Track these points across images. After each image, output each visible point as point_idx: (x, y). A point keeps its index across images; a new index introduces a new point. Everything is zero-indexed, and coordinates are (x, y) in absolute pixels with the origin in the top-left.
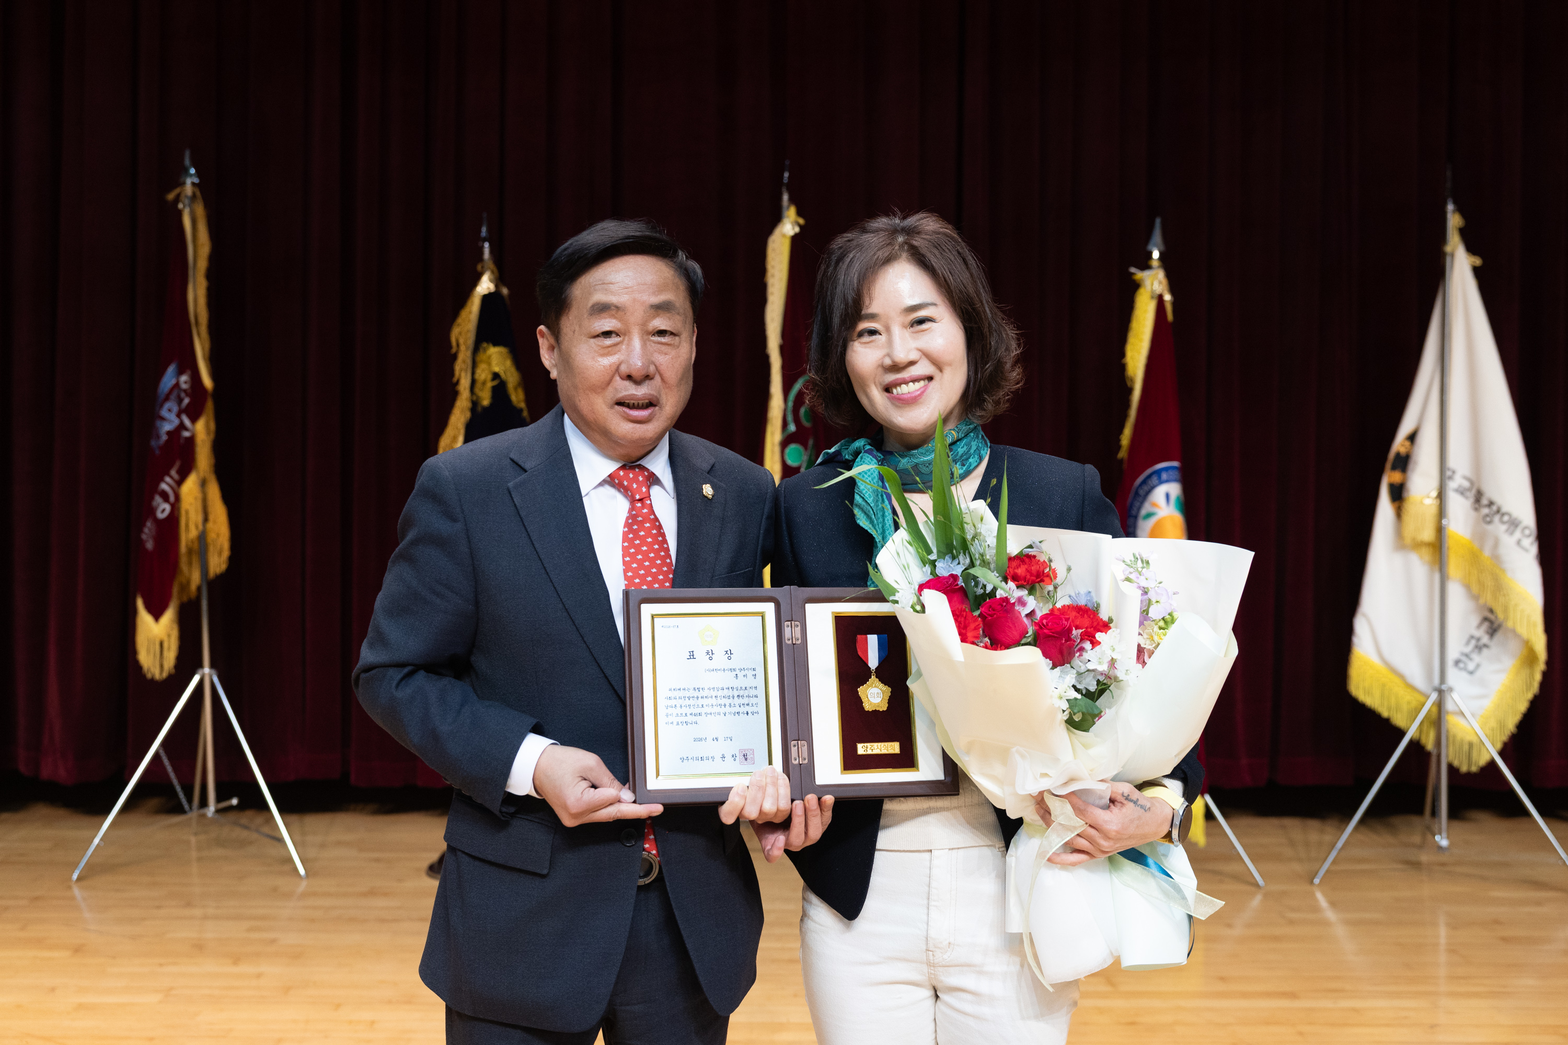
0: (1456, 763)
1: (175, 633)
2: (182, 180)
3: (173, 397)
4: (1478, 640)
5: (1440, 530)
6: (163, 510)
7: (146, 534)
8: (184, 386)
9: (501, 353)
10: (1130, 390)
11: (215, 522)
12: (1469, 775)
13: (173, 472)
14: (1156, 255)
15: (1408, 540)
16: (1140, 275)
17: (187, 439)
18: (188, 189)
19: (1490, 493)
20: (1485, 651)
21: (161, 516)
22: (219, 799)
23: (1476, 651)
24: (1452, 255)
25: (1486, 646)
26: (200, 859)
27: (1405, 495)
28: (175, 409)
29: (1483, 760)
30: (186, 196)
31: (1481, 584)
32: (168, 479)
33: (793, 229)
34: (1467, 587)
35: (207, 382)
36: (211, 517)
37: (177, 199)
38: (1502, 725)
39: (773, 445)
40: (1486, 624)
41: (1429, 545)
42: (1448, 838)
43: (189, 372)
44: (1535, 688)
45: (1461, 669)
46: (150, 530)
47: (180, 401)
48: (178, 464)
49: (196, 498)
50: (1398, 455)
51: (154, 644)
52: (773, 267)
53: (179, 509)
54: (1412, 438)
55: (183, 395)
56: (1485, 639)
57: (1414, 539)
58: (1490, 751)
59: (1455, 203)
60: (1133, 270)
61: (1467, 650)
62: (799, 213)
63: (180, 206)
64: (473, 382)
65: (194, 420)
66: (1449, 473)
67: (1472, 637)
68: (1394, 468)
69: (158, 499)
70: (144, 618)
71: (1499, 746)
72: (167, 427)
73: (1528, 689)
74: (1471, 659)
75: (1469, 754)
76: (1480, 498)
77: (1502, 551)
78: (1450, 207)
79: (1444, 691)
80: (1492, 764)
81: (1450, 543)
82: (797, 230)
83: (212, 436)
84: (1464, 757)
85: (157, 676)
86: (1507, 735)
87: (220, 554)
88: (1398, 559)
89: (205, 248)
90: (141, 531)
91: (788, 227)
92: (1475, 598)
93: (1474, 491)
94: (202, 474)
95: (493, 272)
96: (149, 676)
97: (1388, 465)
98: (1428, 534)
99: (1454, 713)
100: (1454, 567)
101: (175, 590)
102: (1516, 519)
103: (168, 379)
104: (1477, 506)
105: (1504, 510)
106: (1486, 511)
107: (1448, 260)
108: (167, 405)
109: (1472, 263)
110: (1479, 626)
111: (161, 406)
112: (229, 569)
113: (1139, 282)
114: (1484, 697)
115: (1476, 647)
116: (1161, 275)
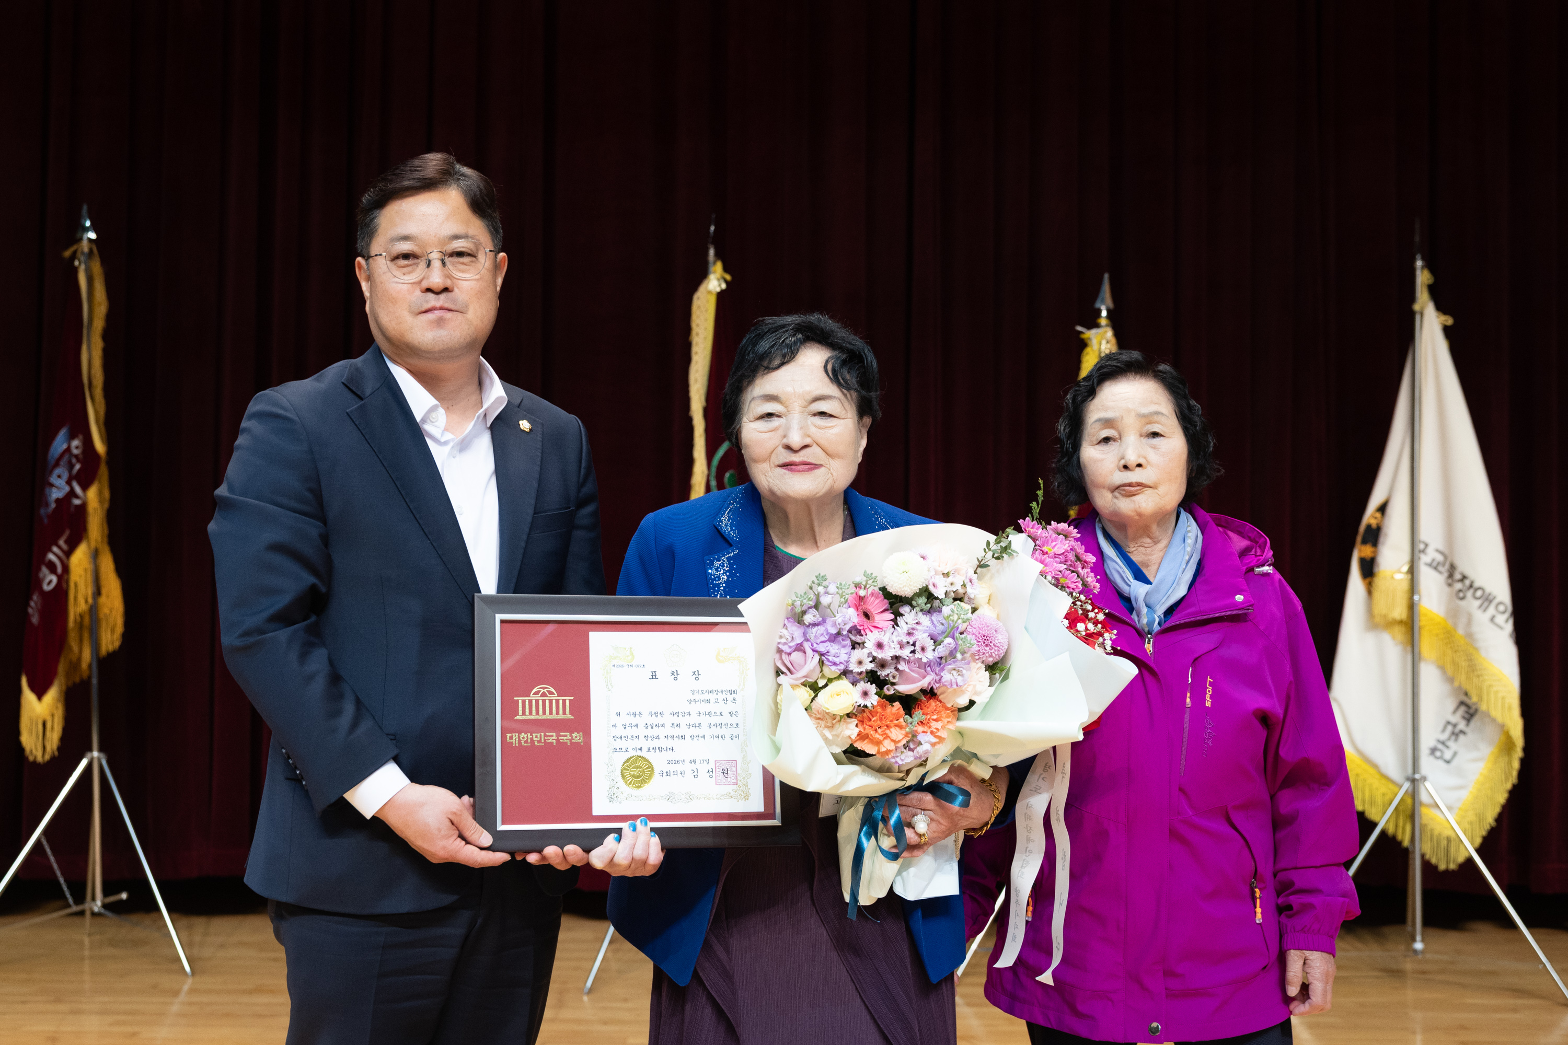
0: (1434, 861)
1: (59, 714)
2: (78, 235)
3: (63, 462)
4: (1455, 726)
5: (1412, 607)
6: (50, 581)
7: (32, 608)
8: (75, 452)
11: (108, 596)
12: (1447, 872)
13: (61, 542)
14: (1104, 313)
15: (1377, 619)
16: (1087, 334)
17: (77, 506)
19: (1463, 567)
20: (1461, 737)
21: (47, 588)
22: (106, 891)
23: (1453, 738)
24: (1422, 314)
25: (1462, 732)
27: (1376, 570)
28: (66, 476)
29: (1461, 859)
30: (83, 253)
31: (1455, 664)
32: (55, 549)
33: (720, 285)
34: (1442, 668)
35: (100, 447)
36: (104, 591)
37: (74, 256)
38: (1481, 817)
40: (1463, 709)
41: (1401, 622)
42: (1423, 941)
43: (81, 437)
44: (1513, 778)
45: (1437, 758)
46: (36, 603)
47: (71, 466)
48: (67, 533)
49: (86, 570)
50: (1369, 527)
51: (37, 724)
52: (698, 325)
53: (67, 582)
54: (1382, 509)
55: (74, 460)
56: (1462, 725)
57: (1385, 616)
58: (1469, 849)
59: (1423, 259)
60: (1079, 328)
61: (1444, 737)
62: (726, 269)
63: (76, 263)
65: (85, 488)
66: (1422, 546)
67: (1448, 723)
68: (1364, 542)
69: (45, 570)
70: (28, 696)
71: (1478, 841)
72: (56, 495)
73: (1507, 780)
74: (1448, 747)
75: (1447, 850)
76: (1453, 572)
77: (1475, 629)
78: (1419, 263)
79: (1418, 780)
80: (1470, 860)
81: (1422, 621)
82: (724, 286)
83: (106, 505)
84: (1442, 852)
85: (39, 759)
86: (1486, 829)
87: (113, 631)
88: (1370, 639)
89: (101, 308)
90: (28, 605)
91: (715, 282)
92: (1450, 680)
93: (1447, 566)
94: (93, 544)
96: (31, 758)
97: (1359, 539)
98: (1400, 612)
99: (1428, 806)
100: (1427, 646)
101: (62, 668)
102: (1490, 594)
103: (59, 444)
104: (1450, 581)
105: (1476, 585)
106: (1459, 586)
107: (1418, 318)
108: (57, 471)
109: (1443, 322)
110: (1455, 712)
111: (51, 472)
112: (122, 647)
113: (1086, 341)
114: (1461, 788)
115: (1453, 733)
116: (1109, 333)
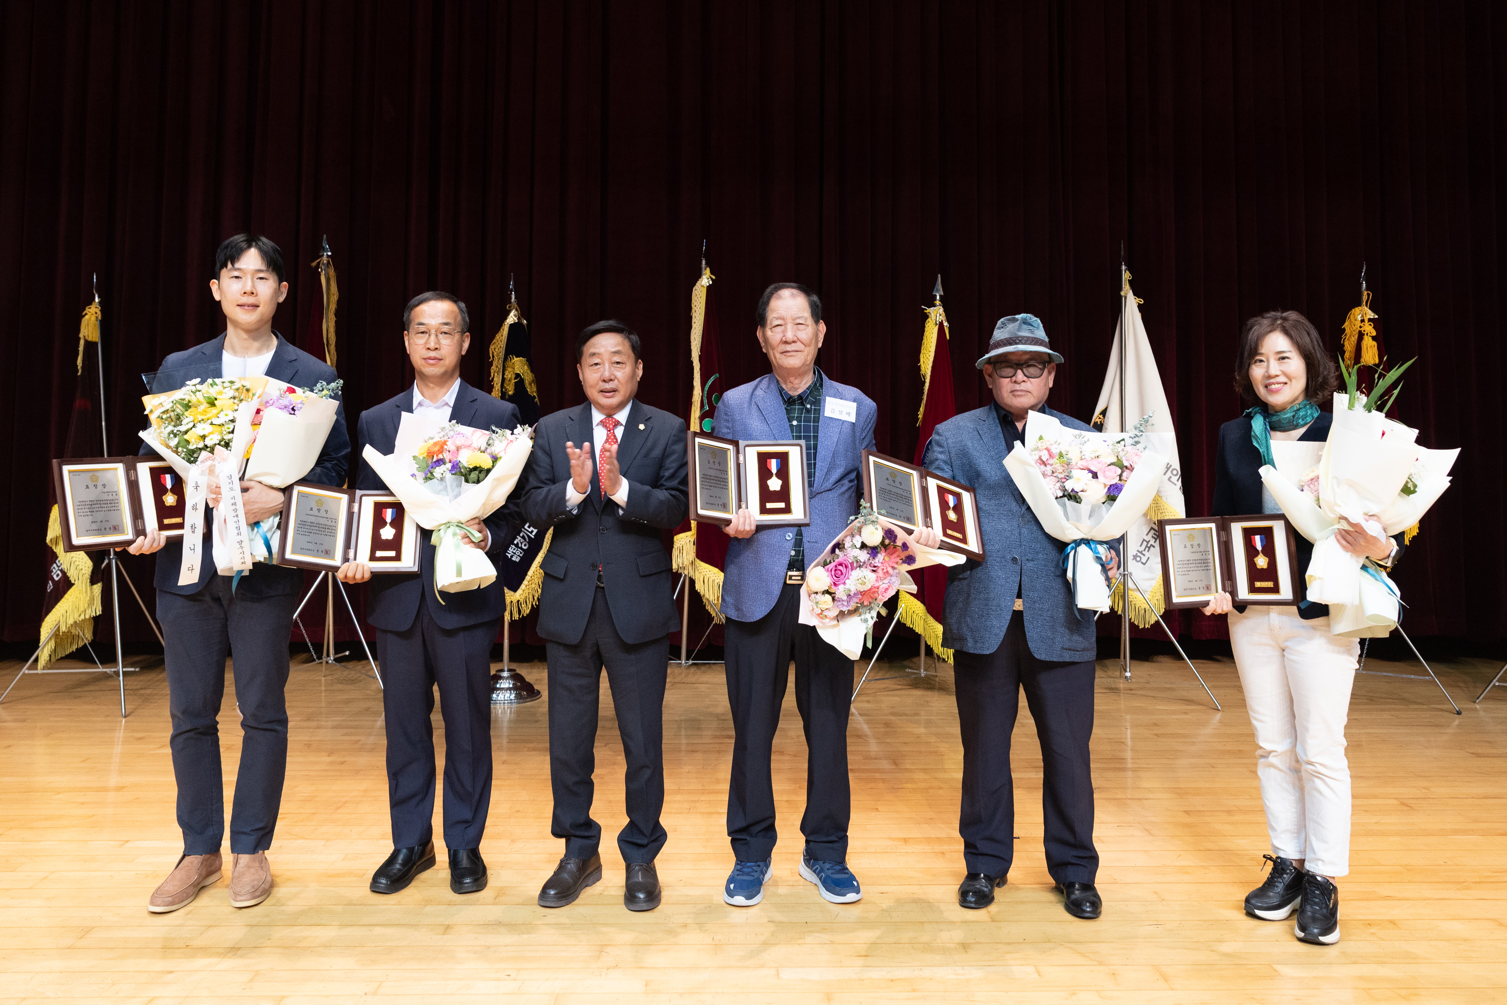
0: (1136, 623)
2: (321, 254)
4: (1148, 542)
9: (520, 361)
10: (924, 382)
12: (1144, 630)
14: (938, 298)
16: (928, 310)
18: (325, 259)
20: (1151, 548)
22: (336, 652)
23: (1147, 549)
24: (1126, 298)
25: (1152, 545)
26: (326, 691)
29: (1152, 622)
30: (323, 264)
33: (709, 282)
37: (317, 265)
39: (696, 419)
40: (1152, 531)
42: (1130, 670)
52: (695, 308)
54: (1104, 413)
56: (1151, 541)
58: (1156, 616)
59: (1125, 265)
60: (923, 307)
61: (1141, 548)
62: (712, 273)
63: (320, 270)
64: (503, 380)
67: (1144, 540)
74: (1144, 555)
75: (1144, 617)
78: (1124, 267)
79: (1126, 575)
80: (1157, 622)
82: (711, 282)
84: (1142, 619)
89: (335, 298)
91: (705, 280)
95: (517, 310)
99: (1133, 589)
107: (1123, 299)
109: (1138, 302)
110: (1147, 533)
113: (928, 314)
114: (1152, 579)
115: (1147, 546)
116: (941, 310)
